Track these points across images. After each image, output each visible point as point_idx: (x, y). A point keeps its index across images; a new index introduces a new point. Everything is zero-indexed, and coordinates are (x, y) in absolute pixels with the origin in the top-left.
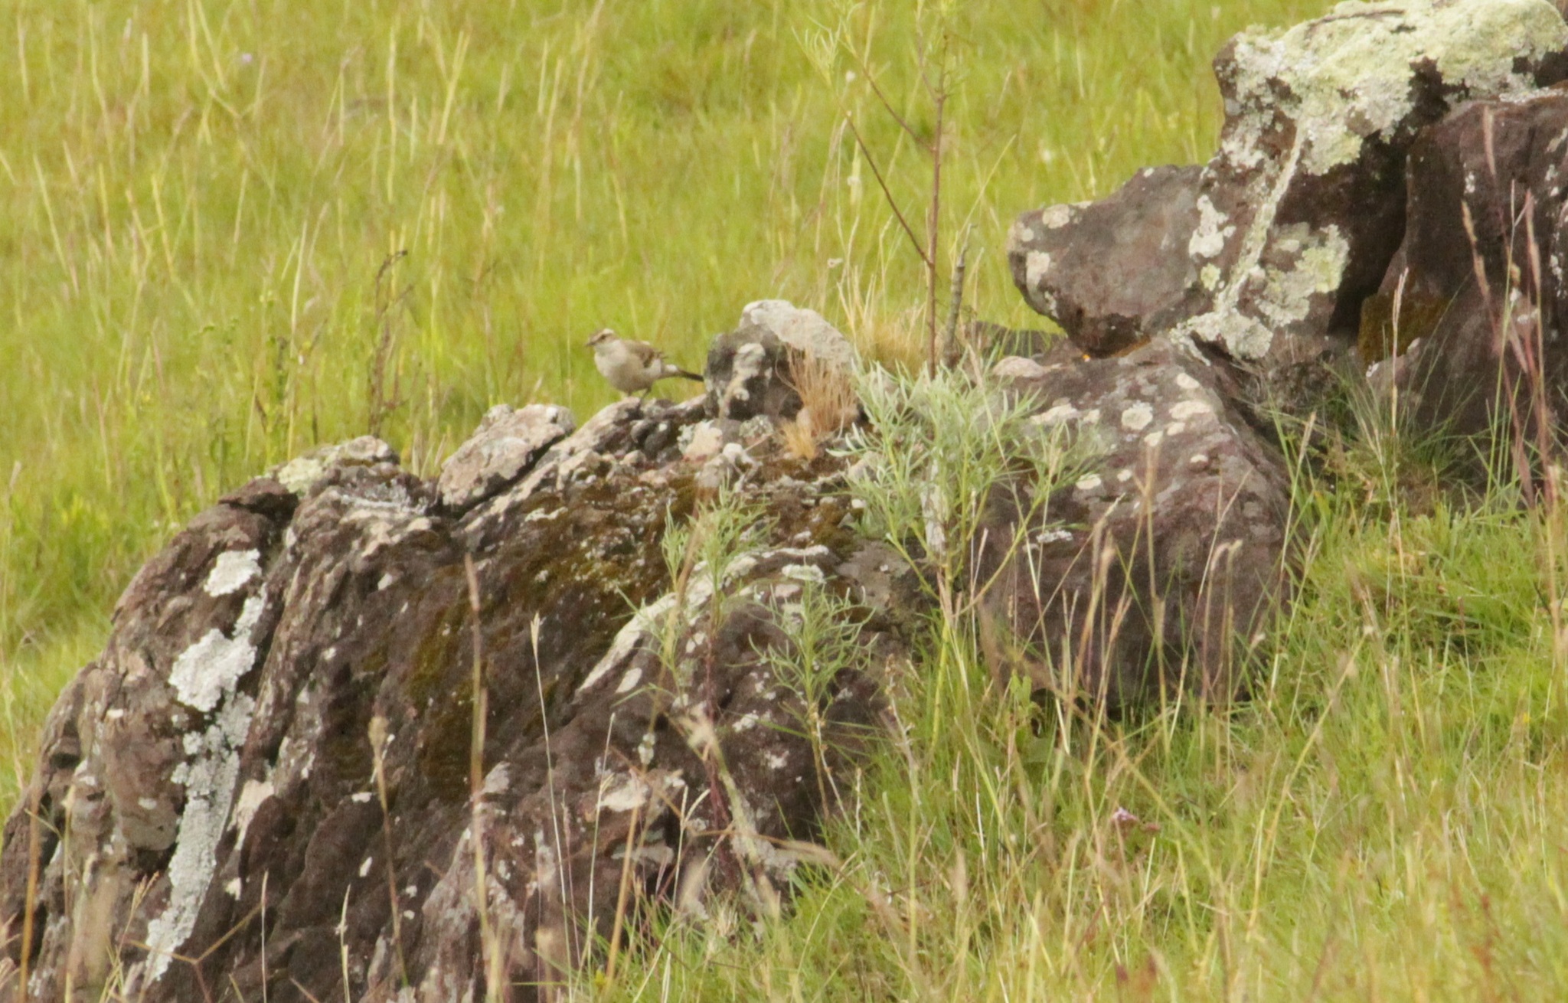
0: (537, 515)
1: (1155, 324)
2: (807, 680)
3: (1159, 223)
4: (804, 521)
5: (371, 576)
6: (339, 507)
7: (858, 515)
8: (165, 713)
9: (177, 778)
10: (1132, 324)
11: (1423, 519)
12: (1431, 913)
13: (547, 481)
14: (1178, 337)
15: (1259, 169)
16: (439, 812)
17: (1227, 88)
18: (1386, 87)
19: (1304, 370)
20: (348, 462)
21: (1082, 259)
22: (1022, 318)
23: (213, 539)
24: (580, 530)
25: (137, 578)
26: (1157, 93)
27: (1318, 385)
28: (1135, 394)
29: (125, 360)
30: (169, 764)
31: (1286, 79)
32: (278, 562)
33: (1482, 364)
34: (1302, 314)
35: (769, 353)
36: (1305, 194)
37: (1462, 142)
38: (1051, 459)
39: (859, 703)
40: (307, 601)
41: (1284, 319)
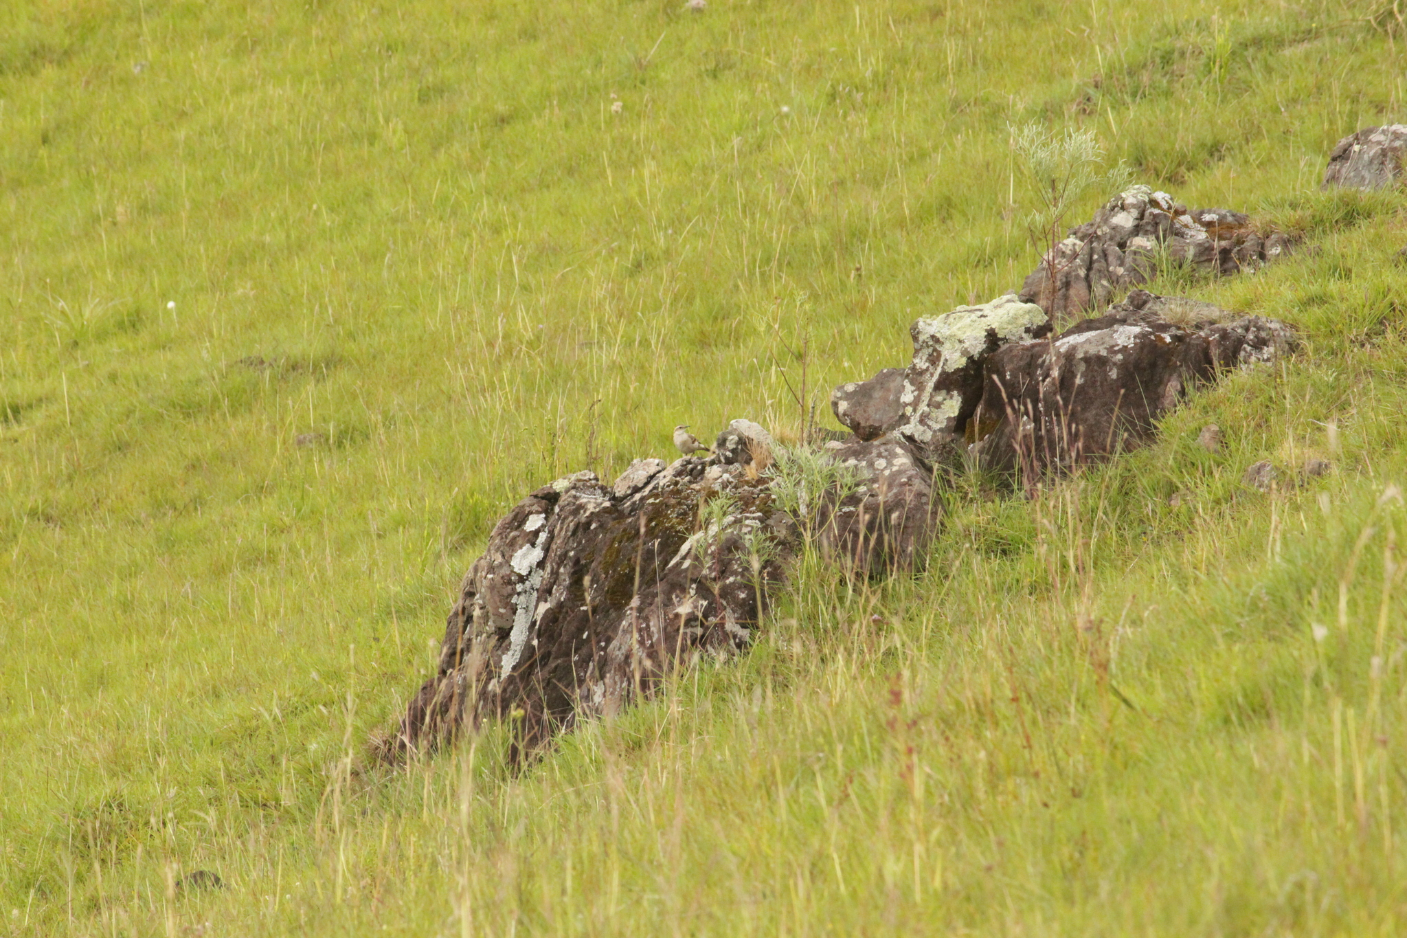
0: (651, 501)
1: (887, 429)
3: (889, 390)
4: (753, 503)
5: (588, 524)
6: (575, 497)
7: (774, 501)
8: (509, 576)
9: (513, 601)
10: (880, 428)
11: (990, 503)
12: (991, 654)
13: (655, 488)
14: (896, 434)
15: (927, 369)
16: (613, 614)
17: (915, 339)
18: (976, 339)
19: (944, 447)
20: (579, 480)
21: (860, 404)
22: (838, 427)
23: (527, 509)
24: (667, 506)
25: (498, 524)
26: (887, 340)
27: (949, 452)
28: (880, 455)
29: (494, 441)
30: (511, 595)
31: (938, 335)
32: (552, 520)
33: (1012, 444)
34: (944, 425)
35: (740, 439)
36: (945, 380)
37: (1006, 360)
38: (848, 480)
39: (775, 572)
40: (563, 533)
41: (937, 426)
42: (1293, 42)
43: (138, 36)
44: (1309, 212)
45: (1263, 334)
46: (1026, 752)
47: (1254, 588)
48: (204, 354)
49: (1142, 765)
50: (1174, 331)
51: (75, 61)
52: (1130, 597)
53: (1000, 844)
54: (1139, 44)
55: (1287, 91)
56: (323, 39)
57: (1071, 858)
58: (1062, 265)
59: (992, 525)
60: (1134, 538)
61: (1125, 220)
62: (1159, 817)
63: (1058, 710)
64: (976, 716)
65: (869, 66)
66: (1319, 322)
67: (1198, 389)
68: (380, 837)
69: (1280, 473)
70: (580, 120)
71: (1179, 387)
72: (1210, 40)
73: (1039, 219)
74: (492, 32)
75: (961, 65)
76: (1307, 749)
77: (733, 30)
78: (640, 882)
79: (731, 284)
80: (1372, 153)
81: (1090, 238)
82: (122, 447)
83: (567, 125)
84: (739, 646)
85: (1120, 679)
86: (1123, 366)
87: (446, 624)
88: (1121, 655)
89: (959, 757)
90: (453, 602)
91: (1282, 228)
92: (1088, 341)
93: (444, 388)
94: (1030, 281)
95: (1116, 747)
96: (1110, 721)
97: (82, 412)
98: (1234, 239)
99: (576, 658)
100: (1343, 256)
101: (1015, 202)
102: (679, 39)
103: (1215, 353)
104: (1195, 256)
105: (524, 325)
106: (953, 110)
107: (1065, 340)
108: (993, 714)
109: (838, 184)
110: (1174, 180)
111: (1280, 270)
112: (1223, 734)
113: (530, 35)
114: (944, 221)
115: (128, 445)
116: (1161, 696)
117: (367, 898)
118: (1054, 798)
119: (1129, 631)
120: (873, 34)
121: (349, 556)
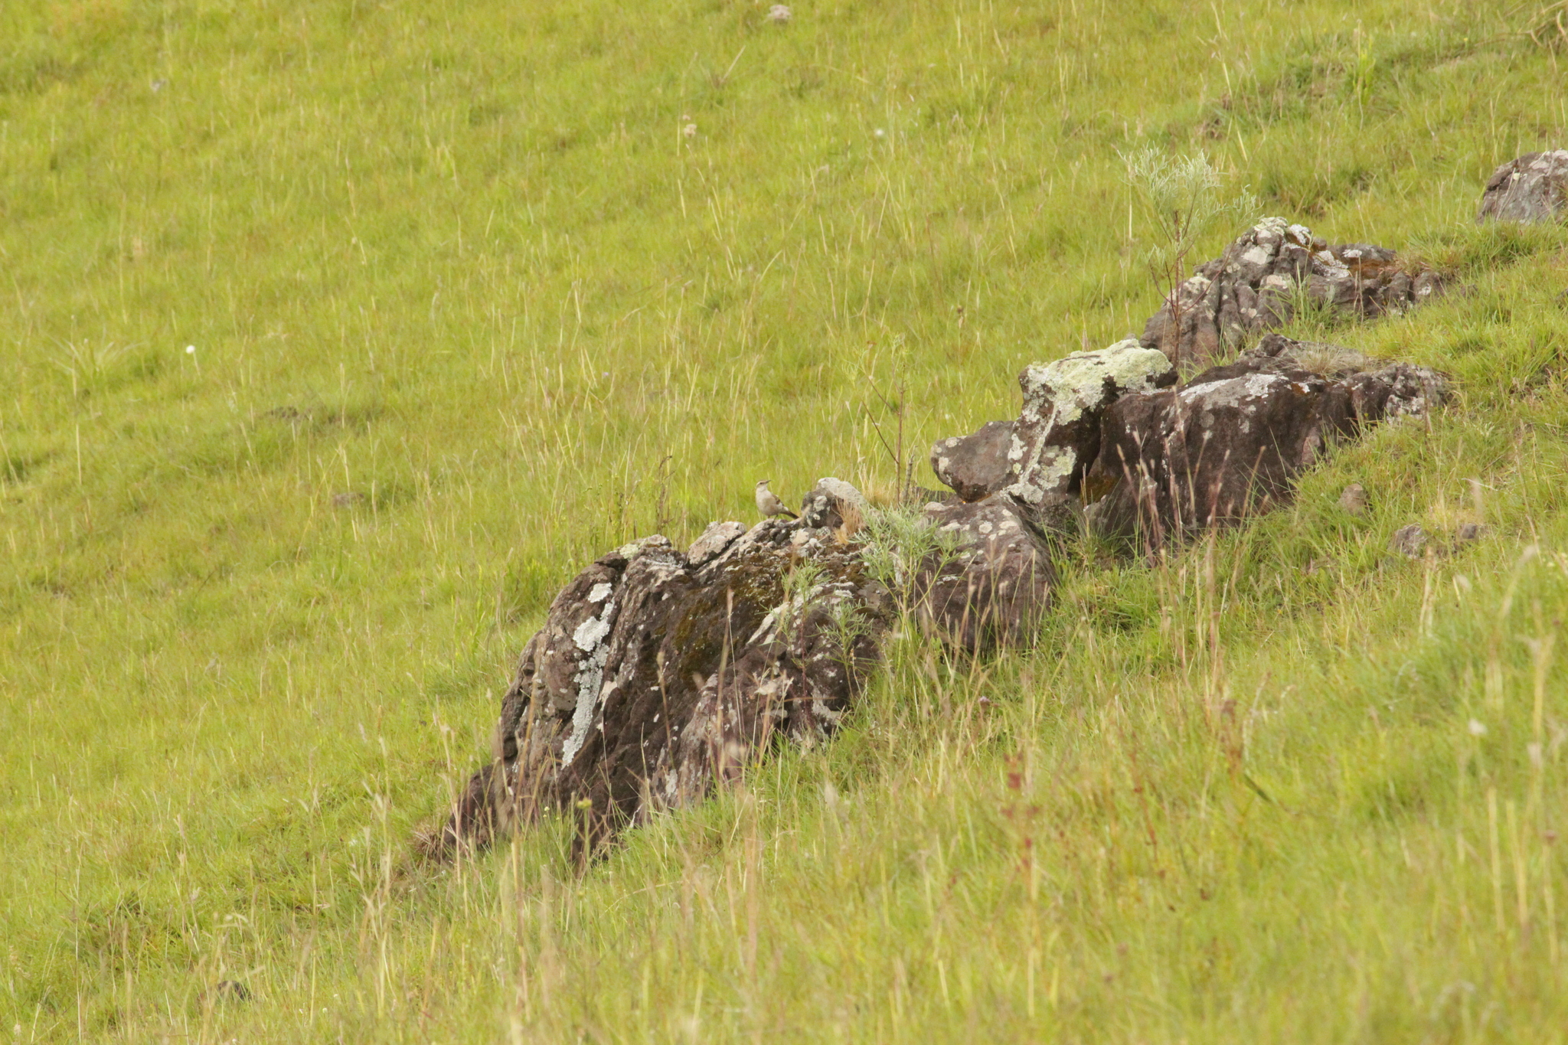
0: (730, 568)
1: (993, 488)
2: (843, 639)
3: (995, 445)
4: (844, 571)
5: (660, 594)
6: (645, 565)
7: (867, 569)
8: (571, 652)
9: (576, 680)
10: (985, 487)
11: (1107, 572)
12: (1112, 739)
13: (734, 554)
14: (1003, 494)
15: (1038, 422)
16: (688, 695)
17: (1025, 388)
18: (1092, 388)
19: (1057, 509)
20: (649, 546)
21: (963, 461)
22: (935, 485)
23: (592, 578)
24: (748, 575)
25: (560, 594)
26: (994, 390)
27: (1062, 514)
28: (985, 518)
29: (554, 501)
30: (573, 674)
31: (1050, 384)
32: (618, 590)
33: (1132, 507)
34: (1056, 485)
35: (829, 500)
36: (1058, 433)
37: (1125, 411)
38: (949, 545)
39: (867, 649)
40: (631, 605)
41: (1048, 486)
42: (1443, 59)
43: (157, 50)
44: (1462, 248)
45: (1412, 383)
46: (1150, 850)
47: (1404, 666)
48: (231, 404)
49: (1279, 864)
50: (1312, 380)
51: (86, 77)
52: (1265, 675)
53: (1123, 952)
54: (1273, 60)
55: (1438, 114)
56: (364, 54)
57: (1201, 967)
58: (1188, 307)
59: (1110, 595)
60: (1269, 610)
61: (1258, 256)
62: (1299, 922)
63: (1186, 803)
64: (1095, 809)
65: (971, 83)
66: (1475, 371)
67: (1340, 444)
68: (427, 942)
69: (1432, 536)
70: (650, 144)
71: (1318, 442)
72: (1352, 56)
73: (1160, 255)
74: (552, 46)
75: (1074, 83)
76: (1462, 846)
77: (820, 44)
78: (719, 994)
79: (818, 327)
80: (1533, 183)
81: (1220, 276)
82: (139, 508)
83: (635, 150)
84: (828, 730)
85: (1254, 768)
86: (1256, 419)
87: (500, 706)
88: (1256, 741)
89: (1075, 855)
90: (509, 680)
91: (1433, 266)
92: (1217, 391)
93: (498, 442)
94: (1152, 324)
95: (1249, 844)
96: (1244, 815)
97: (95, 468)
98: (1380, 277)
99: (646, 744)
100: (1501, 297)
101: (1134, 236)
102: (760, 54)
103: (1358, 404)
104: (1336, 296)
105: (587, 372)
106: (1065, 134)
107: (1192, 390)
108: (1113, 807)
109: (936, 215)
110: (1311, 212)
111: (1432, 312)
112: (1370, 829)
113: (594, 49)
114: (1055, 257)
115: (145, 506)
116: (1300, 787)
117: (414, 1011)
118: (1180, 900)
119: (1265, 713)
120: (976, 49)
121: (392, 630)
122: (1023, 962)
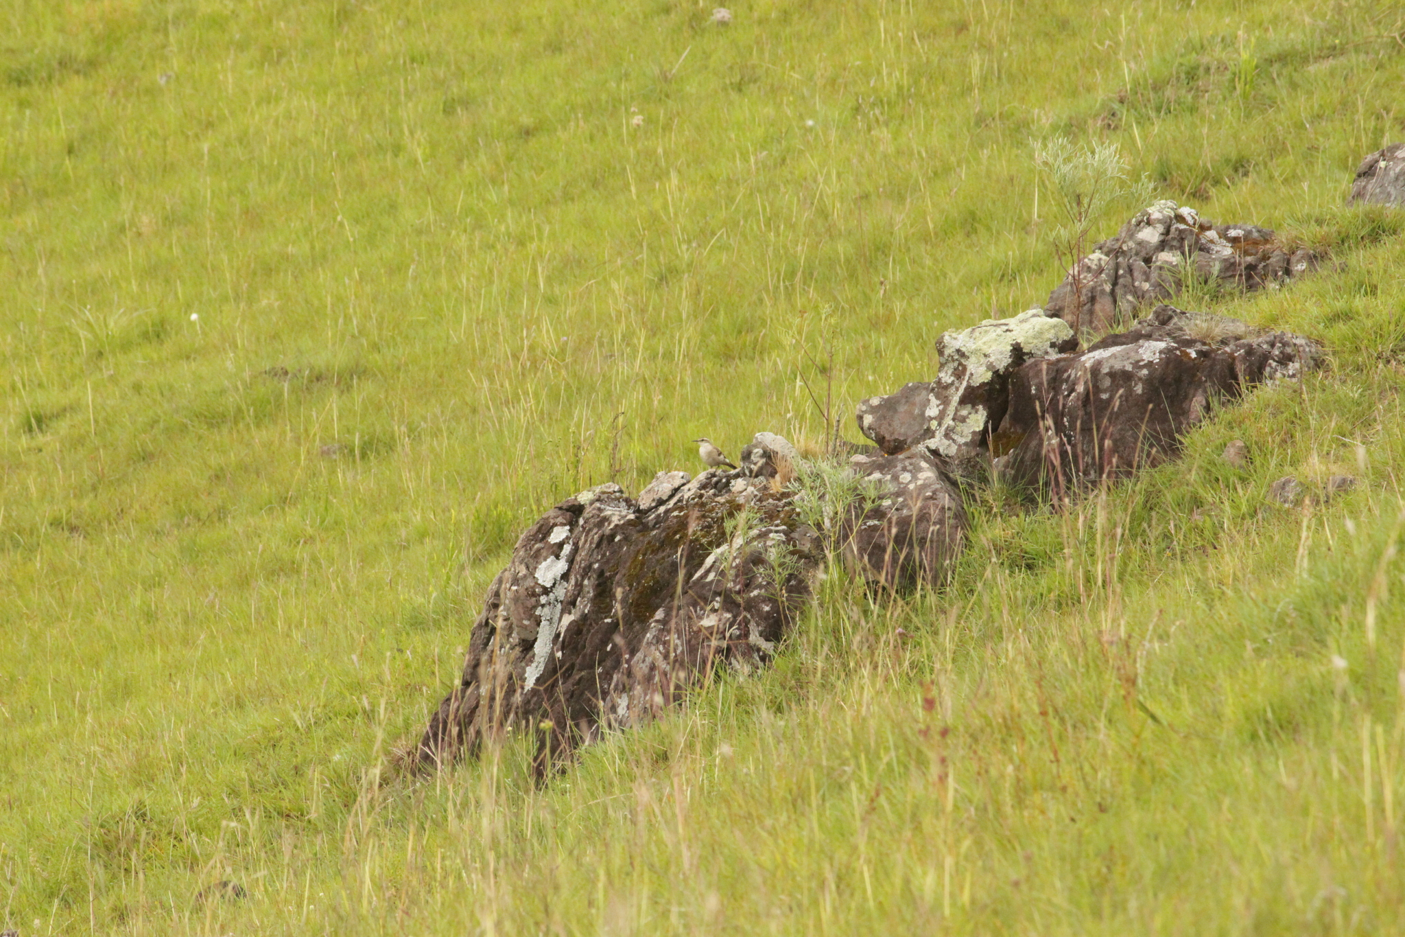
0: (676, 513)
1: (912, 443)
2: (777, 577)
3: (914, 404)
4: (778, 516)
5: (613, 536)
6: (599, 509)
7: (798, 514)
8: (533, 588)
9: (537, 613)
10: (904, 442)
11: (1014, 518)
12: (1019, 668)
13: (680, 501)
14: (921, 448)
15: (952, 383)
16: (637, 627)
17: (941, 353)
18: (1001, 353)
19: (969, 461)
20: (604, 493)
21: (885, 418)
22: (862, 440)
23: (552, 521)
25: (522, 537)
27: (974, 467)
28: (904, 469)
29: (519, 452)
30: (535, 607)
31: (963, 349)
32: (576, 532)
33: (1037, 459)
34: (968, 439)
35: (765, 452)
36: (970, 394)
37: (1031, 374)
38: (872, 493)
39: (798, 587)
40: (587, 545)
41: (962, 441)
42: (1318, 58)
43: (164, 47)
44: (1334, 229)
45: (1289, 350)
46: (1054, 767)
47: (1281, 604)
48: (228, 364)
49: (1168, 780)
50: (1199, 346)
51: (101, 72)
52: (1157, 612)
53: (1028, 858)
54: (1164, 60)
55: (1312, 107)
56: (349, 51)
57: (1099, 872)
58: (1088, 280)
59: (1017, 539)
60: (1159, 552)
61: (1150, 235)
62: (1187, 833)
63: (1085, 725)
64: (1004, 730)
65: (891, 79)
66: (1345, 339)
67: (1223, 404)
68: (403, 848)
69: (1305, 488)
70: (605, 133)
71: (1204, 402)
72: (1235, 56)
73: (1064, 234)
74: (516, 45)
75: (986, 79)
76: (1336, 764)
77: (758, 43)
78: (666, 895)
79: (755, 297)
80: (1398, 170)
81: (1116, 253)
82: (146, 457)
83: (592, 138)
84: (763, 659)
85: (1146, 693)
86: (1148, 381)
87: (469, 636)
88: (1148, 671)
89: (987, 771)
90: (476, 614)
91: (1308, 244)
92: (1114, 356)
93: (468, 399)
94: (1055, 296)
95: (1143, 762)
96: (1138, 736)
97: (106, 421)
98: (1260, 254)
99: (600, 670)
100: (1369, 272)
101: (1039, 216)
102: (704, 52)
103: (1240, 368)
104: (1221, 271)
105: (547, 336)
106: (977, 124)
107: (1091, 355)
108: (1020, 730)
109: (861, 198)
110: (1199, 196)
111: (1306, 286)
112: (1251, 749)
113: (555, 47)
114: (968, 235)
115: (152, 456)
116: (1188, 711)
117: (392, 908)
118: (1080, 812)
119: (1157, 645)
120: (898, 48)
121: (373, 567)
122: (940, 867)
